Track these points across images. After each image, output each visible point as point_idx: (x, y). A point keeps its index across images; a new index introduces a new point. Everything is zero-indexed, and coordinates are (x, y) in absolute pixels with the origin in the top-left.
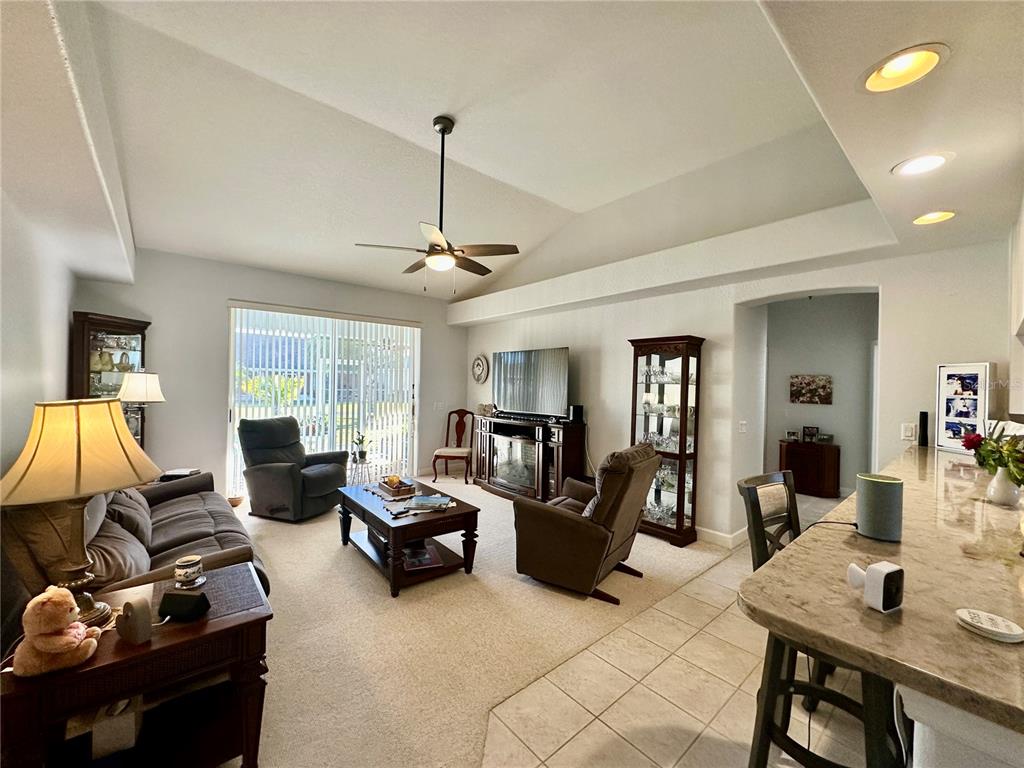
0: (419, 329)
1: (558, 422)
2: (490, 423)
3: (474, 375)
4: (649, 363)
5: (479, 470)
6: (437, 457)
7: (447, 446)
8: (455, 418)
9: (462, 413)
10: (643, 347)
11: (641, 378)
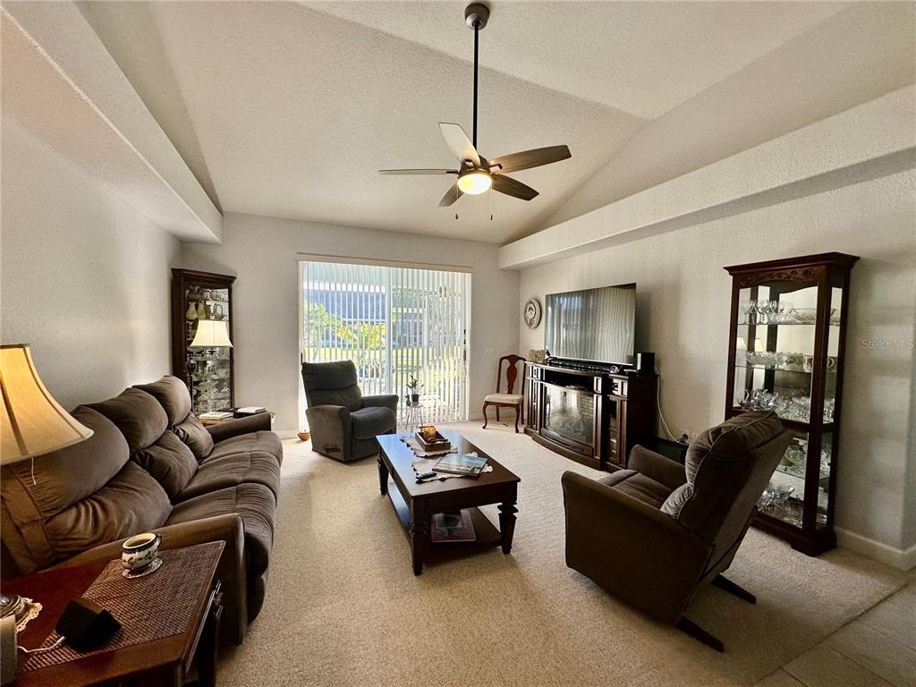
0: (470, 275)
1: (621, 372)
2: (542, 370)
3: (526, 319)
4: (754, 297)
5: (532, 420)
6: (487, 403)
7: (498, 392)
8: (506, 364)
9: (513, 359)
10: (746, 276)
11: (743, 318)
